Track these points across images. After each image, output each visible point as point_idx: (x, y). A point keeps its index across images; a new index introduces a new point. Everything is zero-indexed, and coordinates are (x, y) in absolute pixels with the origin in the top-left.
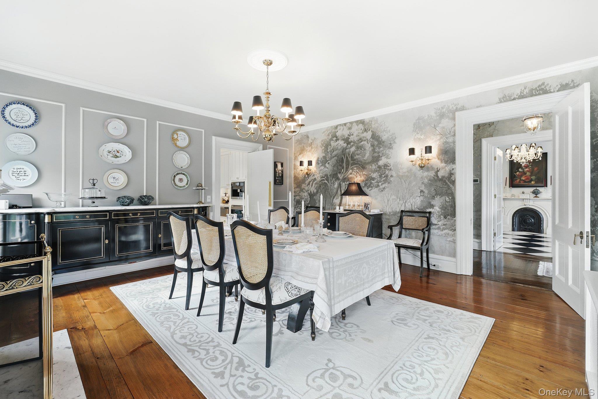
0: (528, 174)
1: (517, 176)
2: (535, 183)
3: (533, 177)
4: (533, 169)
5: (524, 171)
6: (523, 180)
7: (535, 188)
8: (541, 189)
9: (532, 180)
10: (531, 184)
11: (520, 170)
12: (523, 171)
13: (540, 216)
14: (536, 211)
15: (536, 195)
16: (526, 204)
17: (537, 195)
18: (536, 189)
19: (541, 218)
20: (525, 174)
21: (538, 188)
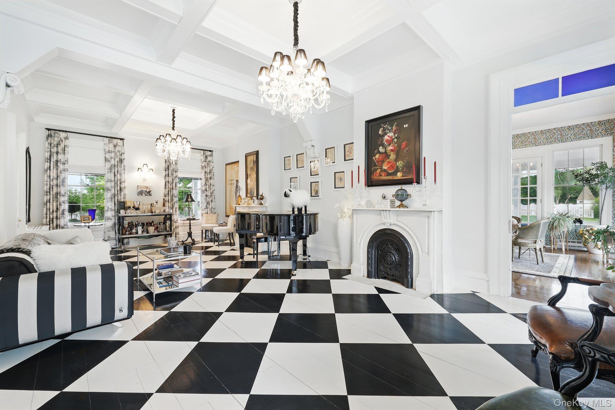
0: (393, 156)
1: (378, 162)
2: (402, 176)
3: (400, 164)
4: (399, 146)
5: (386, 150)
6: (385, 170)
7: (398, 187)
8: (409, 188)
9: (397, 171)
10: (396, 178)
11: (381, 149)
12: (386, 152)
13: (407, 249)
14: (399, 236)
15: (401, 201)
16: (384, 220)
17: (404, 203)
18: (402, 189)
19: (408, 253)
20: (388, 156)
21: (404, 187)
